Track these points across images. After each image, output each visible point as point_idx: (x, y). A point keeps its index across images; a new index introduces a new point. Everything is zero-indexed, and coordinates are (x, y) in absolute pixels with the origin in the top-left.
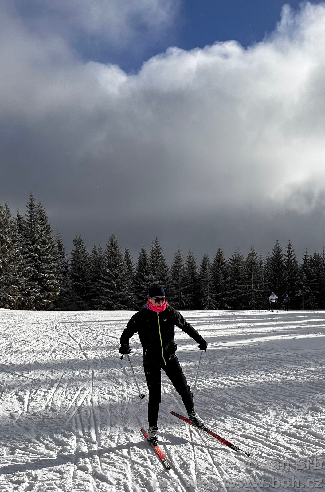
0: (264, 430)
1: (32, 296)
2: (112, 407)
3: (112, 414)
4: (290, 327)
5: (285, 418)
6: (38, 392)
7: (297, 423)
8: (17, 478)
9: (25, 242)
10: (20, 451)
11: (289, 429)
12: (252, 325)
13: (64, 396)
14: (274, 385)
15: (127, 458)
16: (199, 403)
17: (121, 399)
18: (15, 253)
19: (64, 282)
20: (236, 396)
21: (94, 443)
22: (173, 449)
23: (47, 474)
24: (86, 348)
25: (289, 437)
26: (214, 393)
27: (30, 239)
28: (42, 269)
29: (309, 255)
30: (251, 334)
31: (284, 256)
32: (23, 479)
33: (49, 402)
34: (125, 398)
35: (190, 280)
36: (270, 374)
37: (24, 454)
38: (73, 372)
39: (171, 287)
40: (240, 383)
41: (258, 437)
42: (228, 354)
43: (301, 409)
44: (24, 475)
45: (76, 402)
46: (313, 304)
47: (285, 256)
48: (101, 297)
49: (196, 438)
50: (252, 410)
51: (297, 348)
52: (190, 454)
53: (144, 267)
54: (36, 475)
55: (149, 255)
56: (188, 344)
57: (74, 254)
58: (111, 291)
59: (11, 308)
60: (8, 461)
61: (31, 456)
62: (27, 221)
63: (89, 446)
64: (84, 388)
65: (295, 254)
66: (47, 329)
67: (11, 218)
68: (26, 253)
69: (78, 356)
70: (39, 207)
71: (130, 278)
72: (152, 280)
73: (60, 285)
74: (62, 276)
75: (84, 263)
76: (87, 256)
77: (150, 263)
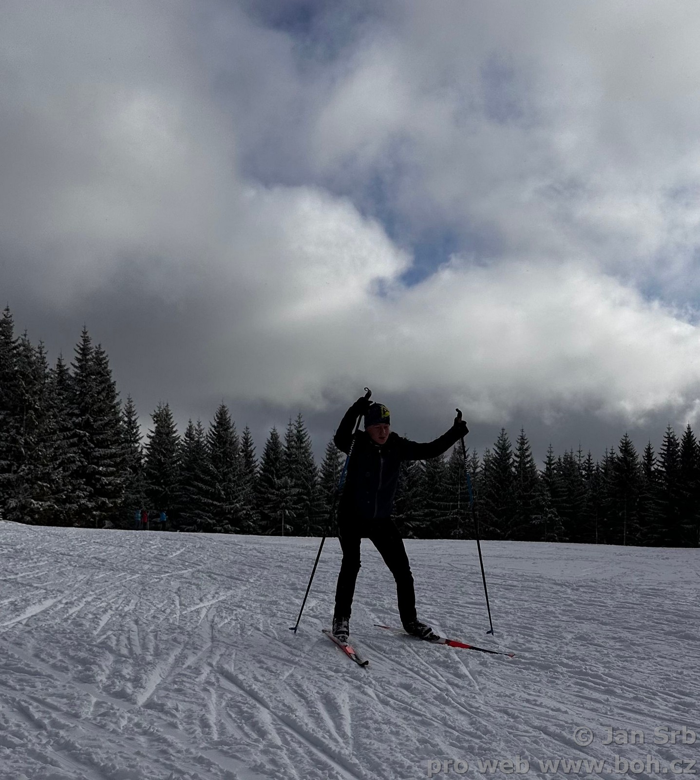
1: (74, 503)
9: (68, 411)
18: (49, 428)
19: (132, 483)
27: (76, 406)
28: (95, 457)
29: (555, 455)
31: (513, 456)
39: (318, 500)
47: (516, 455)
48: (197, 511)
53: (274, 465)
55: (283, 442)
57: (153, 437)
58: (215, 503)
62: (73, 375)
65: (531, 454)
68: (69, 429)
70: (96, 353)
71: (248, 482)
72: (287, 487)
73: (125, 487)
74: (130, 474)
75: (169, 453)
76: (176, 442)
77: (284, 457)
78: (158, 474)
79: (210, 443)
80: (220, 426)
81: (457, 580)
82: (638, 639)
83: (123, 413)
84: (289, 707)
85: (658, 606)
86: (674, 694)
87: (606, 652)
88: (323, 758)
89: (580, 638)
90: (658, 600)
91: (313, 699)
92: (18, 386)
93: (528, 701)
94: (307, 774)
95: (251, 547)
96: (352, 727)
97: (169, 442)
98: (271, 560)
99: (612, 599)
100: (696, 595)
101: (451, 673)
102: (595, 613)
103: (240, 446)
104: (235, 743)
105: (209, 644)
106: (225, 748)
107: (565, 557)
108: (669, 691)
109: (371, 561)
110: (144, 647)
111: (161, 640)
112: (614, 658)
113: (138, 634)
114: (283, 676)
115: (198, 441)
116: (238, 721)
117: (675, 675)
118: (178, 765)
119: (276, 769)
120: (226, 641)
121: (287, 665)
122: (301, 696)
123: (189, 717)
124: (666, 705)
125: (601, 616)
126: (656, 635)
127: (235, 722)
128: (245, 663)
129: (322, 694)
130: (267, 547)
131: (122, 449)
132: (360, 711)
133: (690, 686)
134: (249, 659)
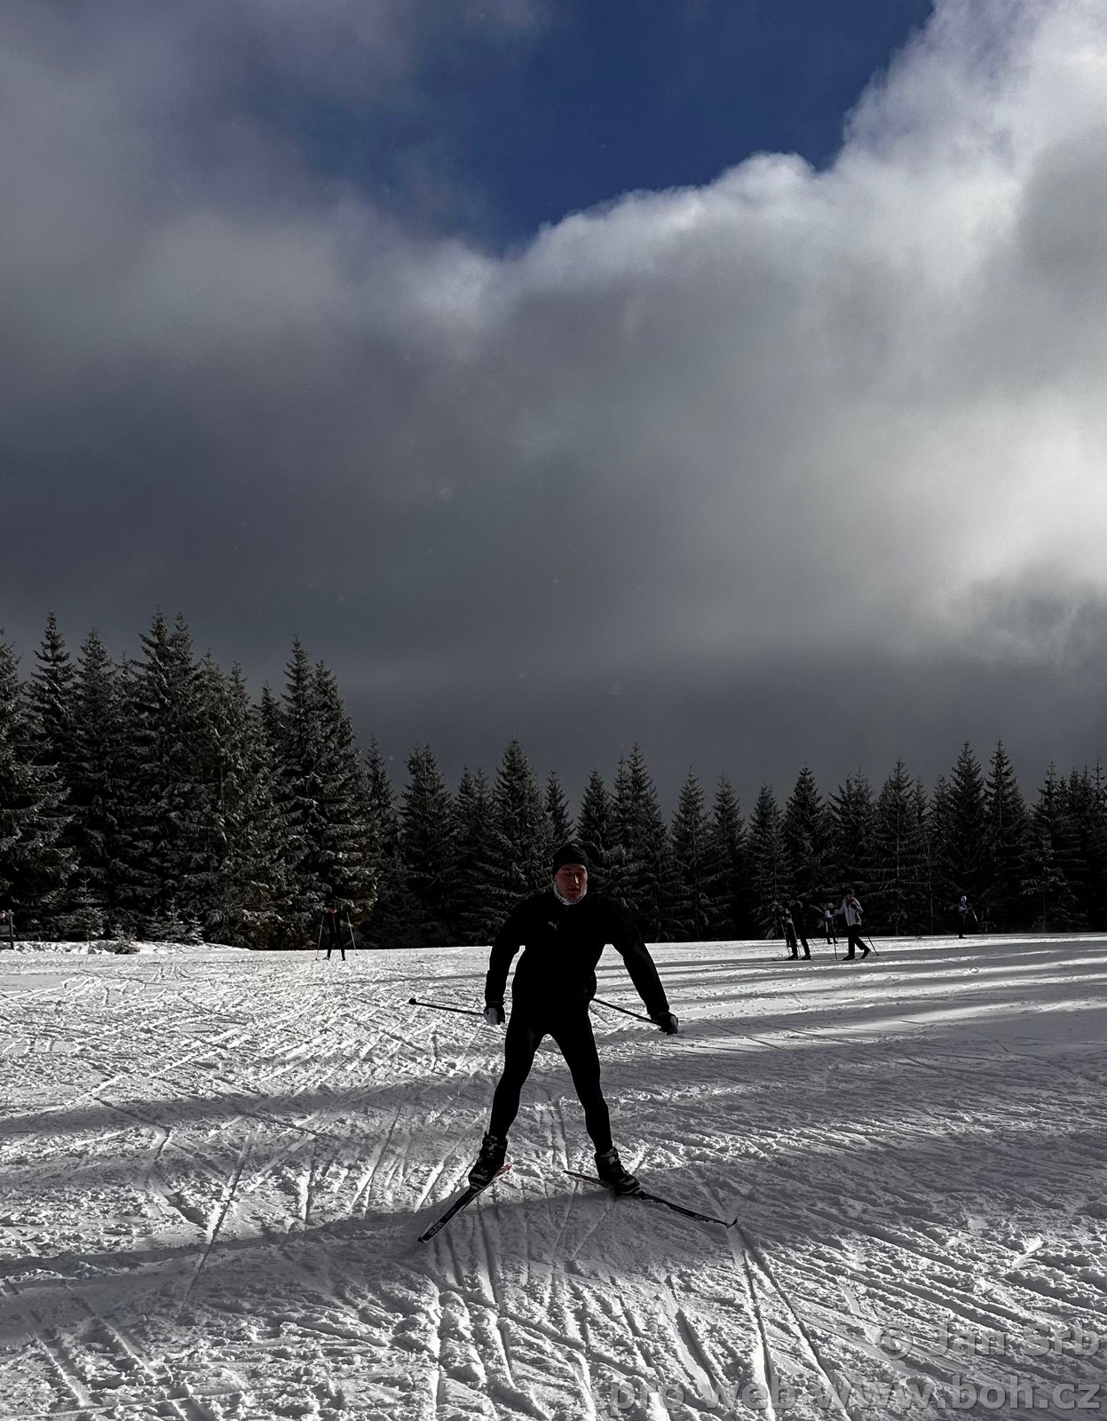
0: (955, 1272)
1: (305, 911)
2: (532, 1209)
3: (532, 1227)
4: (1011, 983)
5: (1012, 1238)
6: (333, 1169)
7: (1048, 1250)
8: (291, 1399)
9: (283, 768)
10: (293, 1326)
11: (1027, 1268)
12: (903, 977)
13: (401, 1178)
14: (975, 1143)
15: (578, 1347)
16: (767, 1196)
17: (553, 1187)
18: (260, 800)
19: (386, 871)
20: (868, 1174)
21: (488, 1305)
22: (704, 1323)
23: (367, 1389)
24: (450, 1049)
25: (1027, 1291)
26: (807, 1166)
27: (295, 760)
28: (331, 838)
29: (1057, 779)
30: (901, 1002)
31: (985, 786)
32: (306, 1404)
33: (362, 1196)
34: (565, 1183)
35: (723, 857)
36: (962, 1115)
37: (304, 1335)
38: (420, 1113)
39: (672, 878)
40: (879, 1139)
41: (940, 1289)
42: (838, 1060)
43: (1057, 1211)
44: (307, 1393)
45: (433, 1194)
46: (1072, 917)
47: (990, 785)
48: (485, 909)
49: (764, 1292)
50: (918, 1215)
51: (1032, 1042)
52: (752, 1336)
53: (597, 827)
54: (339, 1392)
55: (611, 791)
56: (727, 1033)
57: (410, 797)
59: (250, 944)
60: (263, 1355)
61: (323, 1341)
62: (286, 713)
63: (476, 1313)
64: (454, 1158)
65: (1014, 781)
66: (346, 999)
67: (248, 707)
68: (285, 797)
69: (433, 1071)
70: (319, 675)
72: (622, 861)
73: (378, 881)
75: (437, 819)
76: (447, 802)
78: (424, 853)
79: (499, 800)
80: (512, 772)
92: (209, 737)
97: (436, 802)
103: (544, 801)
115: (480, 799)
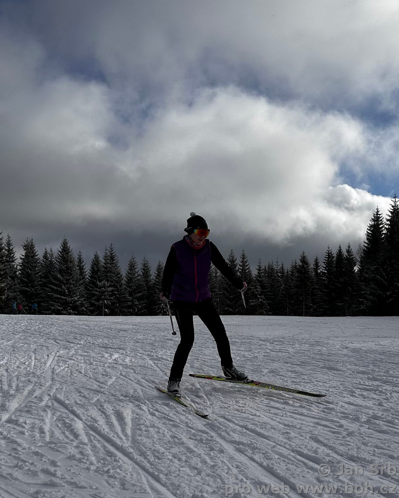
31: (239, 266)
35: (144, 287)
39: (124, 294)
53: (97, 273)
57: (23, 259)
58: (62, 297)
71: (82, 284)
72: (105, 287)
73: (7, 289)
74: (10, 281)
75: (33, 268)
76: (38, 261)
77: (103, 269)
78: (27, 281)
79: (58, 261)
80: (64, 251)
81: (203, 340)
82: (305, 371)
83: (5, 244)
84: (94, 419)
85: (318, 351)
86: (323, 403)
87: (286, 379)
88: (112, 449)
89: (272, 372)
90: (319, 348)
91: (109, 413)
93: (238, 410)
94: (101, 459)
95: (82, 323)
96: (132, 430)
97: (33, 261)
98: (93, 330)
99: (293, 348)
100: (340, 344)
101: (194, 395)
102: (282, 357)
103: (76, 263)
104: (59, 442)
105: (50, 382)
106: (53, 446)
107: (268, 324)
108: (320, 401)
109: (153, 329)
110: (10, 386)
111: (20, 381)
112: (290, 383)
113: (7, 378)
114: (93, 401)
115: (51, 261)
116: (63, 429)
117: (324, 392)
118: (22, 457)
119: (82, 457)
120: (60, 381)
121: (96, 394)
122: (103, 412)
123: (33, 427)
124: (318, 410)
125: (285, 358)
126: (316, 369)
127: (61, 429)
128: (70, 393)
129: (116, 410)
130: (92, 323)
131: (5, 266)
132: (137, 420)
133: (333, 398)
134: (73, 391)
